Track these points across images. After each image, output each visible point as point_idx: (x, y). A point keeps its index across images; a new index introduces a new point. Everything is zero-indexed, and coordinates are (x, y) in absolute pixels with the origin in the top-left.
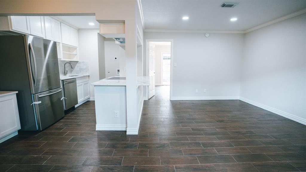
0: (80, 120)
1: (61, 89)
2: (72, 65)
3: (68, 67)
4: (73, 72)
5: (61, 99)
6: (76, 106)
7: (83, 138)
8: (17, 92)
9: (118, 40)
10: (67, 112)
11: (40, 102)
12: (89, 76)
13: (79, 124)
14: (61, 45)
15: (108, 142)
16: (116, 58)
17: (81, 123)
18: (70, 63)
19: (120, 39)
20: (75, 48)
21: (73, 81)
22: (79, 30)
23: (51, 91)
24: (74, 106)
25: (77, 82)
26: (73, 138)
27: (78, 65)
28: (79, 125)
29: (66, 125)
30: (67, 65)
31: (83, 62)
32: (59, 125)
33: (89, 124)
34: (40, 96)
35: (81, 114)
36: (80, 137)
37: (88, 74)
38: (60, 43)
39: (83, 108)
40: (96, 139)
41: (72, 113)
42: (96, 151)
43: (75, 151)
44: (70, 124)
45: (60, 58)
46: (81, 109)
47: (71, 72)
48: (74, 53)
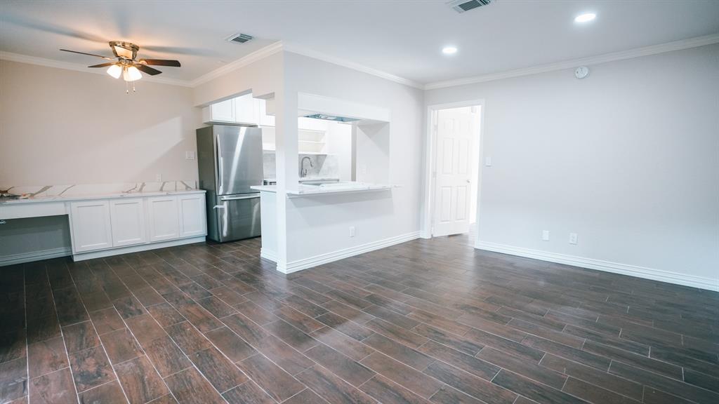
8: (205, 191)
11: (223, 206)
12: (338, 180)
27: (326, 161)
30: (307, 161)
31: (332, 156)
34: (222, 199)
48: (322, 141)
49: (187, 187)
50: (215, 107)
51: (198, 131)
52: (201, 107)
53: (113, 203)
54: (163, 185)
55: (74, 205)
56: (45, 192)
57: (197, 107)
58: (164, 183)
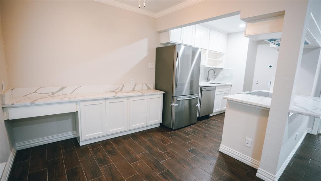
0: (208, 131)
1: (198, 95)
2: (216, 72)
3: (212, 73)
4: (216, 79)
5: (197, 105)
6: (211, 115)
7: (203, 153)
8: (164, 92)
9: (273, 41)
10: (200, 119)
11: (177, 105)
12: (231, 85)
13: (206, 135)
14: (207, 51)
15: (226, 173)
16: (270, 66)
17: (208, 136)
18: (214, 70)
19: (277, 40)
20: (221, 55)
21: (211, 89)
22: (229, 35)
23: (191, 96)
24: (209, 115)
25: (217, 90)
26: (193, 149)
27: (222, 72)
28: (205, 137)
29: (194, 132)
30: (211, 72)
31: (228, 69)
32: (188, 129)
33: (215, 140)
34: (178, 99)
35: (212, 125)
36: (200, 150)
37: (230, 84)
38: (206, 50)
39: (217, 118)
40: (214, 162)
41: (205, 121)
42: (208, 177)
43: (189, 165)
44: (198, 133)
45: (204, 65)
46: (215, 120)
47: (214, 78)
48: (220, 59)
49: (148, 88)
50: (173, 32)
51: (157, 49)
52: (160, 32)
53: (108, 101)
54: (135, 86)
55: (83, 104)
56: (61, 91)
57: (157, 32)
58: (136, 85)
